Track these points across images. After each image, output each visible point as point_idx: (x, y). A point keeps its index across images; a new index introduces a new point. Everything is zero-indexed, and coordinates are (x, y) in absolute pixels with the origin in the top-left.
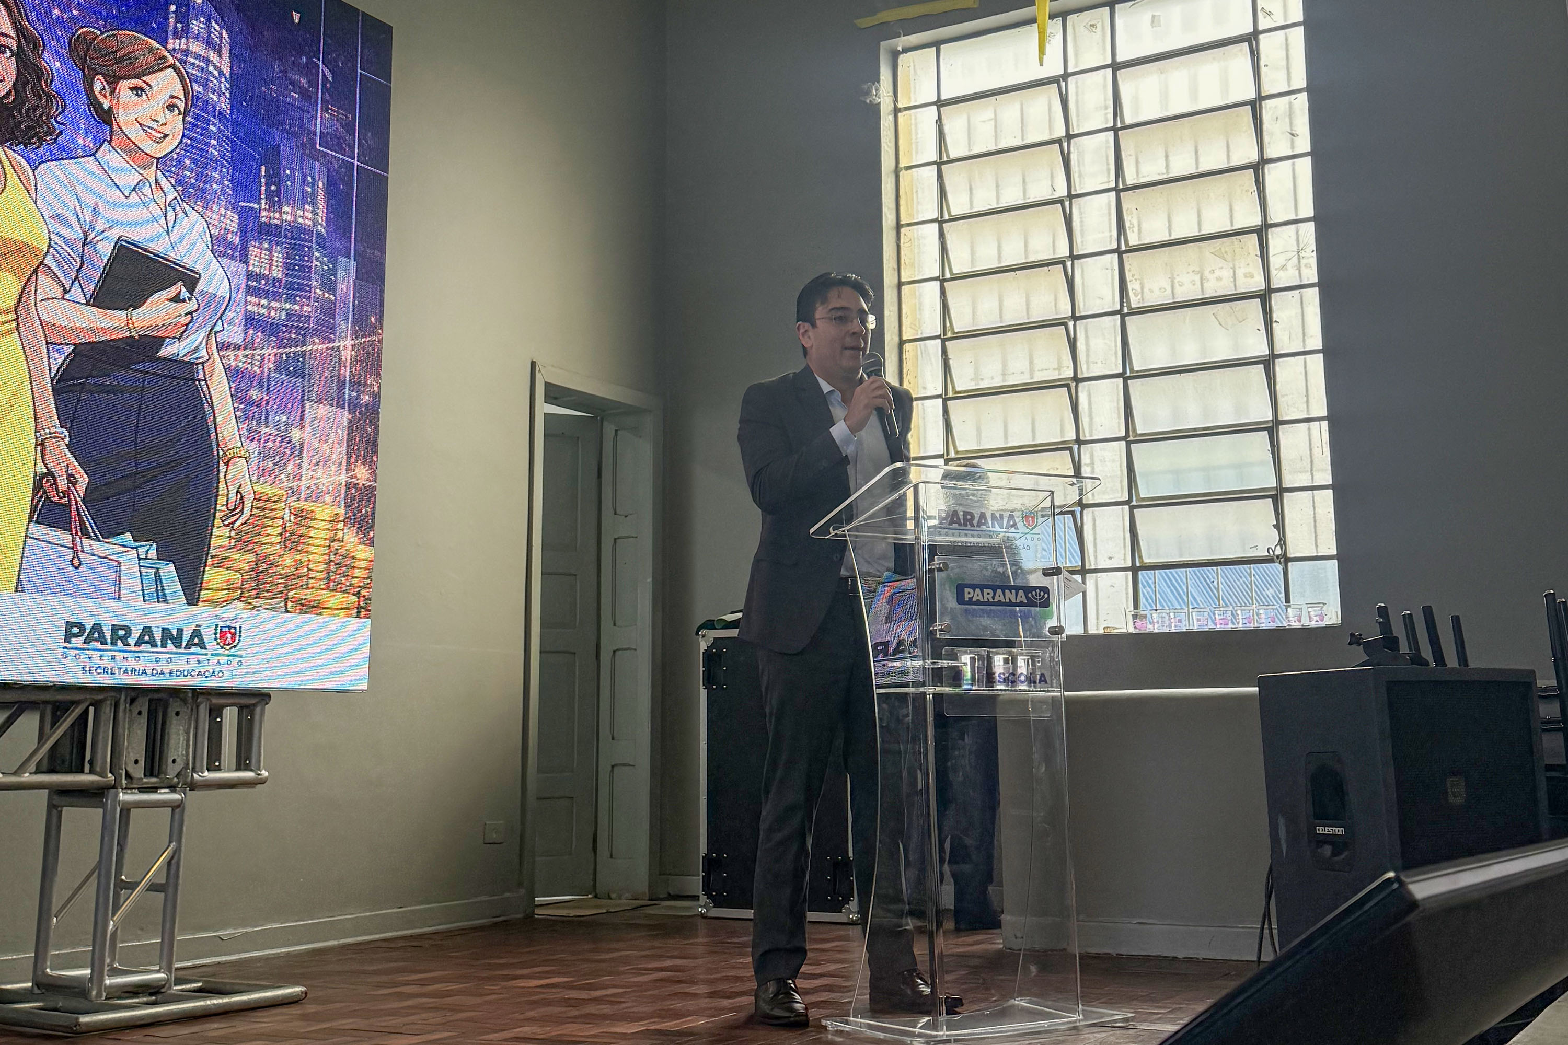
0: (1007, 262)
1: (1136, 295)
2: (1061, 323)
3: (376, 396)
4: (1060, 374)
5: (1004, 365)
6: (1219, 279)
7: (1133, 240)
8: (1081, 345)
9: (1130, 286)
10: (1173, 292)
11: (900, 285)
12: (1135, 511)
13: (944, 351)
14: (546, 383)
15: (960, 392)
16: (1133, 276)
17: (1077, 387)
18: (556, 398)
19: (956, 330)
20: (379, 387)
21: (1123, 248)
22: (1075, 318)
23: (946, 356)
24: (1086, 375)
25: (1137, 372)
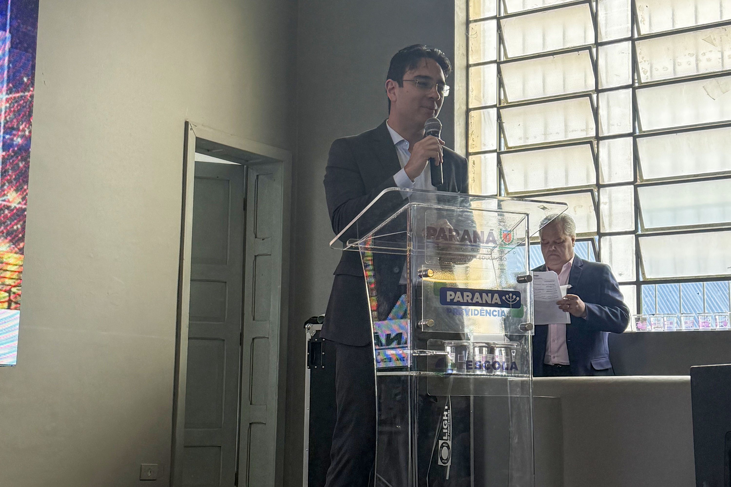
0: (550, 48)
1: (645, 73)
2: (587, 95)
3: (28, 139)
4: (587, 134)
5: (546, 127)
6: (709, 60)
7: (645, 31)
8: (602, 112)
9: (640, 66)
10: (674, 70)
11: (468, 66)
12: (640, 238)
13: (499, 117)
14: (197, 138)
15: (511, 148)
16: (643, 58)
17: (598, 144)
18: (208, 151)
19: (509, 101)
20: (30, 132)
21: (636, 36)
22: (598, 91)
23: (501, 120)
24: (606, 134)
25: (644, 132)
